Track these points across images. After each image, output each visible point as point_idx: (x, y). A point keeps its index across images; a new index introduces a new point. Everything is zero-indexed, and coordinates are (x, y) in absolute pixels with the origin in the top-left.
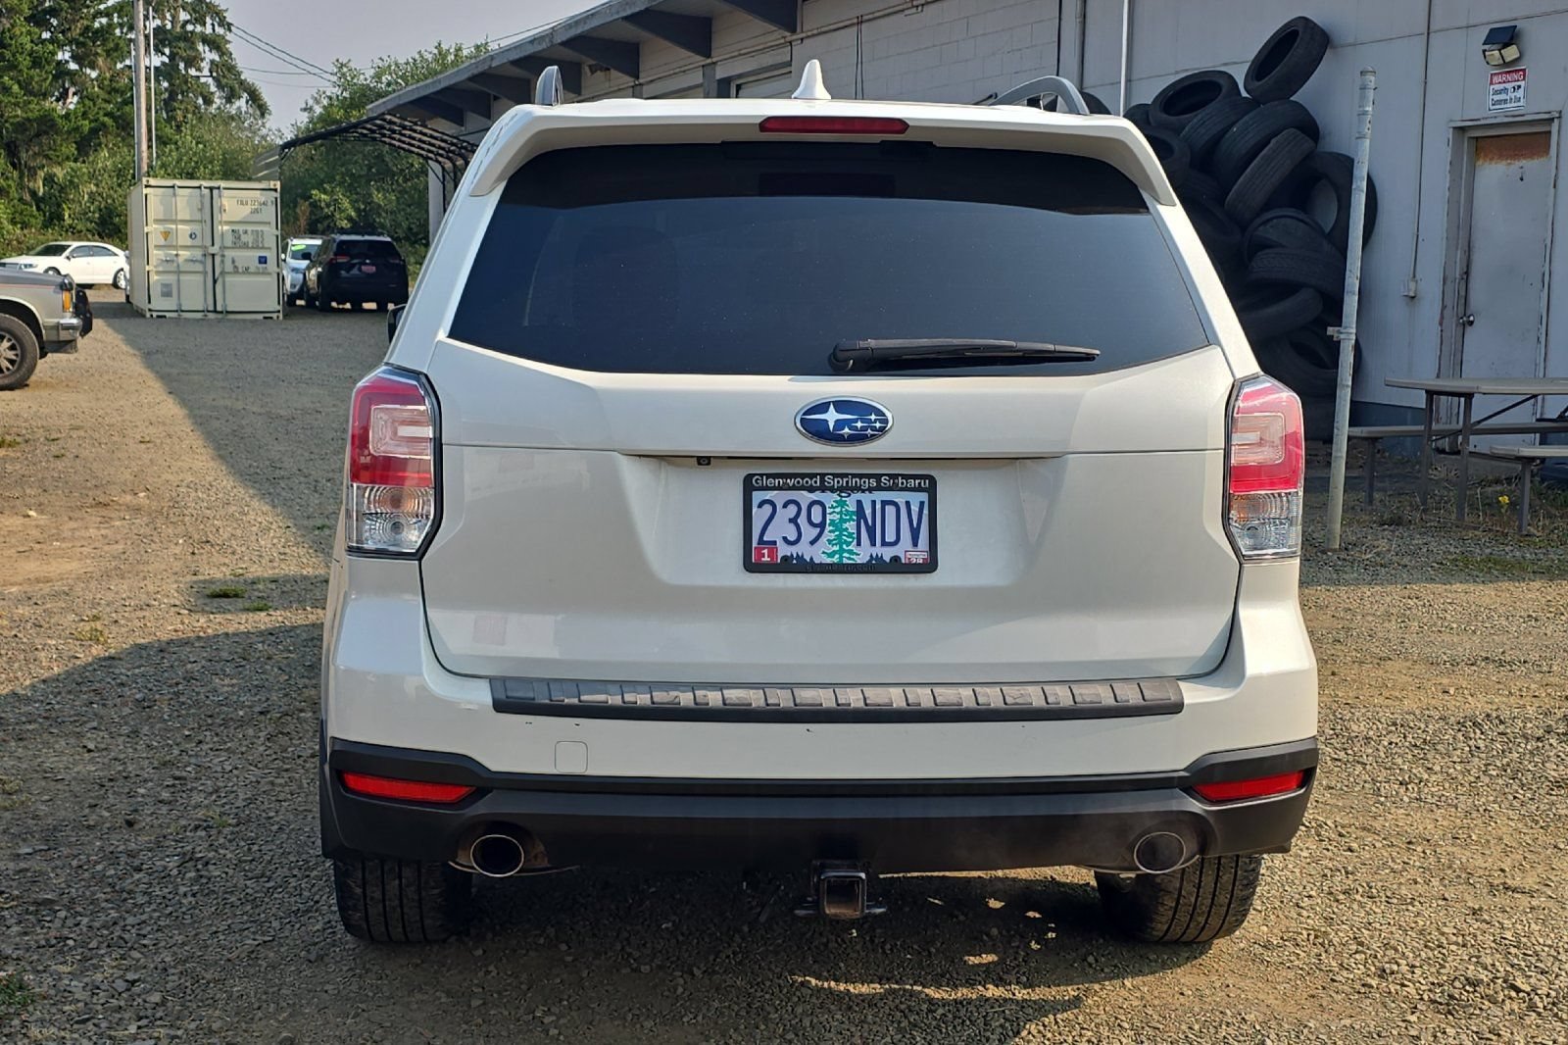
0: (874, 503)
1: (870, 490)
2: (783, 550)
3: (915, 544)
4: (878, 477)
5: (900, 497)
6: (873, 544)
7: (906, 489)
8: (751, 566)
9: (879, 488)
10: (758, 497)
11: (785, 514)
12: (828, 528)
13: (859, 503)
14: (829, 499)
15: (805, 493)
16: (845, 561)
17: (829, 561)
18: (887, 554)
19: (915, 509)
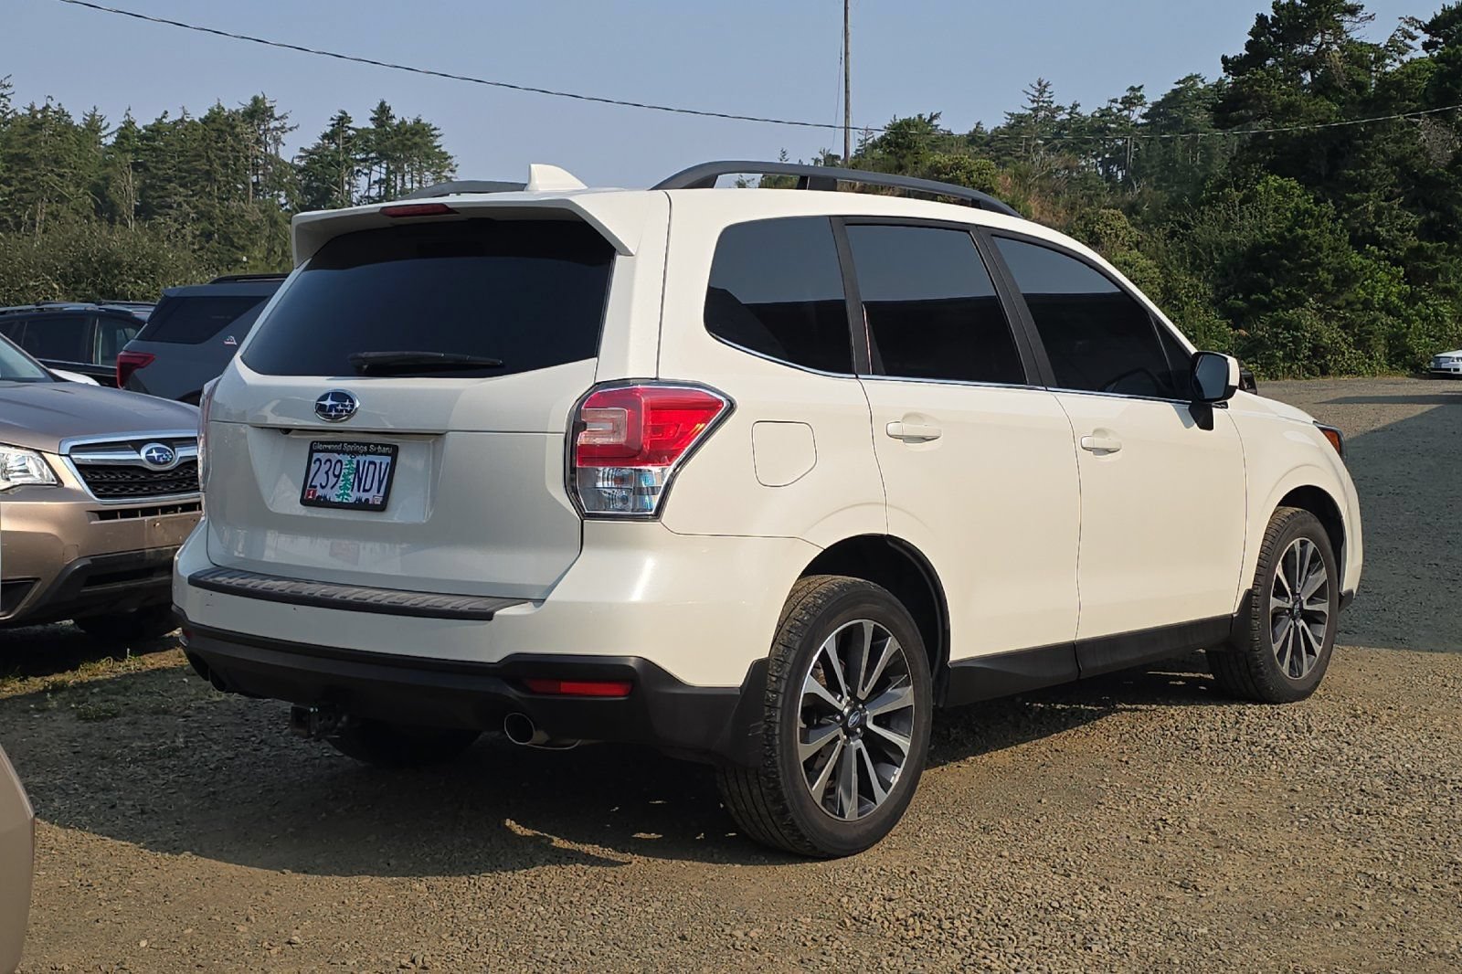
0: (365, 462)
1: (365, 454)
2: (320, 492)
3: (379, 491)
4: (368, 445)
5: (377, 459)
6: (359, 490)
7: (381, 454)
8: (304, 502)
9: (368, 453)
10: (316, 456)
11: (325, 467)
12: (341, 478)
13: (358, 462)
14: (345, 458)
15: (336, 455)
16: (344, 501)
17: (337, 500)
18: (364, 496)
19: (383, 467)
